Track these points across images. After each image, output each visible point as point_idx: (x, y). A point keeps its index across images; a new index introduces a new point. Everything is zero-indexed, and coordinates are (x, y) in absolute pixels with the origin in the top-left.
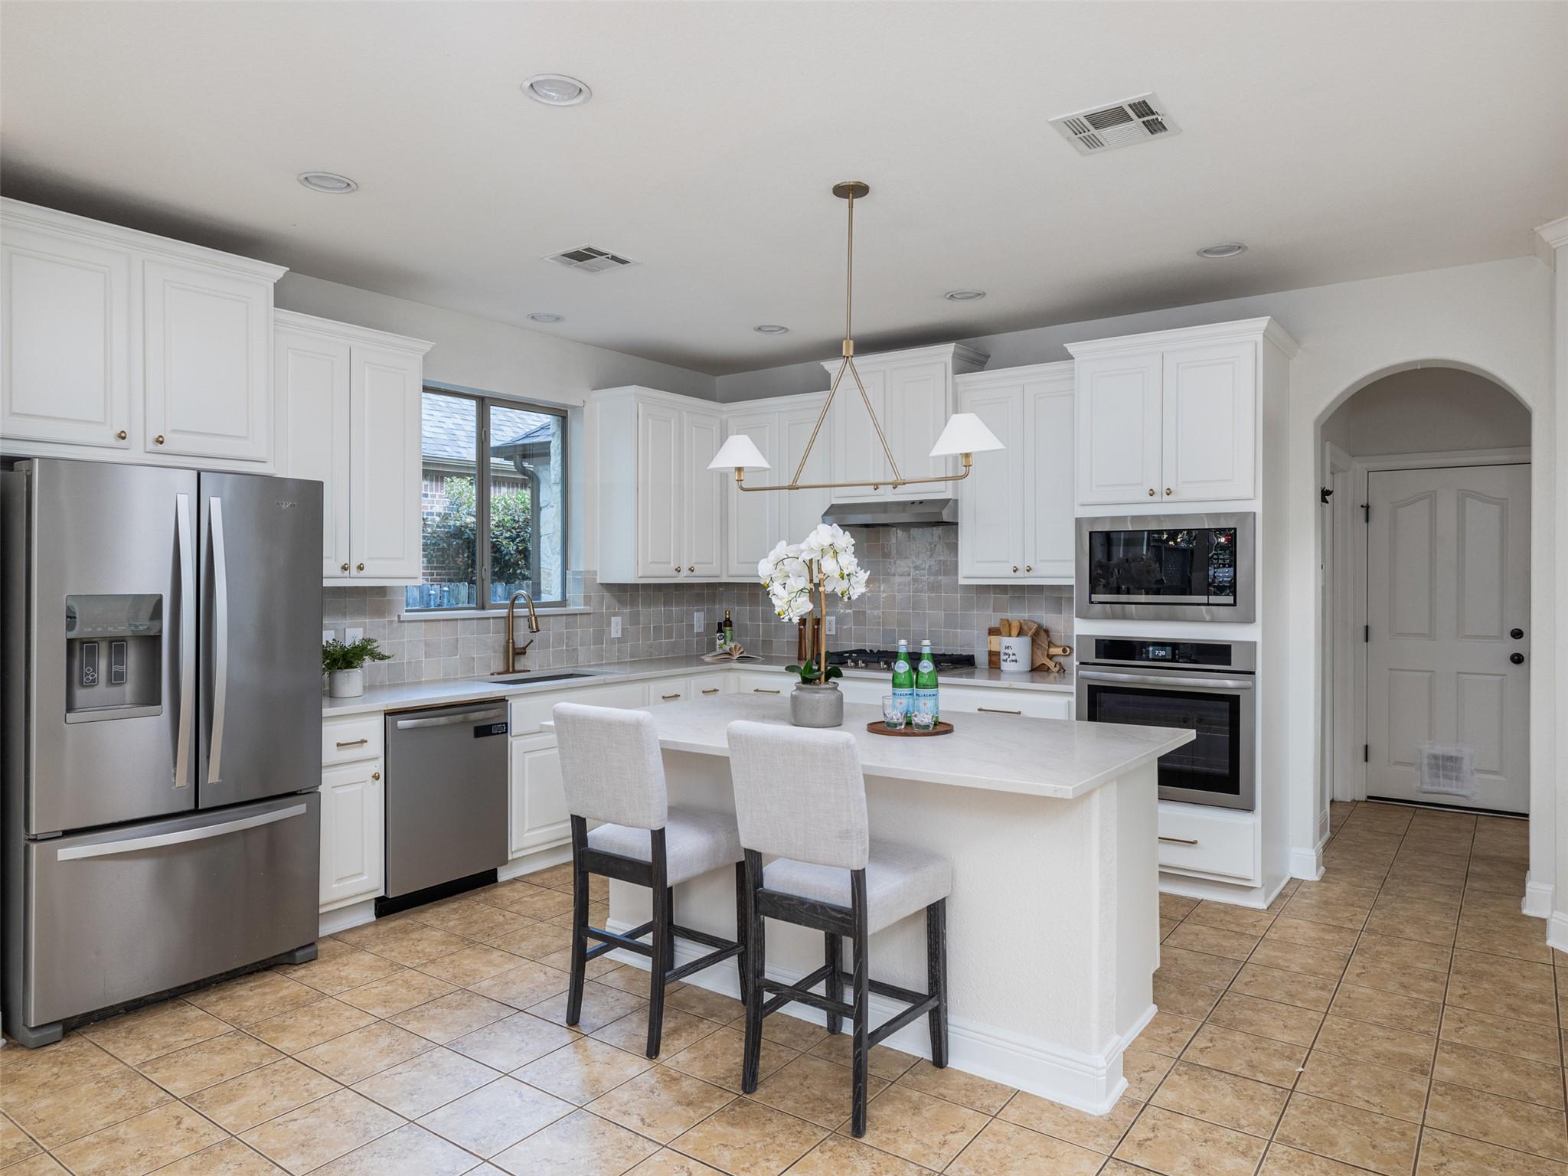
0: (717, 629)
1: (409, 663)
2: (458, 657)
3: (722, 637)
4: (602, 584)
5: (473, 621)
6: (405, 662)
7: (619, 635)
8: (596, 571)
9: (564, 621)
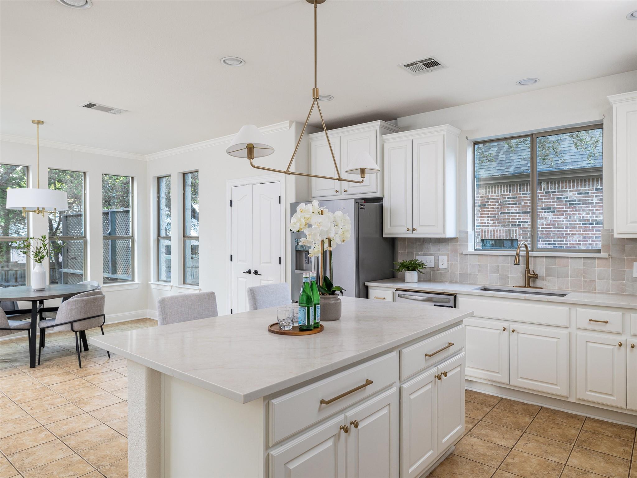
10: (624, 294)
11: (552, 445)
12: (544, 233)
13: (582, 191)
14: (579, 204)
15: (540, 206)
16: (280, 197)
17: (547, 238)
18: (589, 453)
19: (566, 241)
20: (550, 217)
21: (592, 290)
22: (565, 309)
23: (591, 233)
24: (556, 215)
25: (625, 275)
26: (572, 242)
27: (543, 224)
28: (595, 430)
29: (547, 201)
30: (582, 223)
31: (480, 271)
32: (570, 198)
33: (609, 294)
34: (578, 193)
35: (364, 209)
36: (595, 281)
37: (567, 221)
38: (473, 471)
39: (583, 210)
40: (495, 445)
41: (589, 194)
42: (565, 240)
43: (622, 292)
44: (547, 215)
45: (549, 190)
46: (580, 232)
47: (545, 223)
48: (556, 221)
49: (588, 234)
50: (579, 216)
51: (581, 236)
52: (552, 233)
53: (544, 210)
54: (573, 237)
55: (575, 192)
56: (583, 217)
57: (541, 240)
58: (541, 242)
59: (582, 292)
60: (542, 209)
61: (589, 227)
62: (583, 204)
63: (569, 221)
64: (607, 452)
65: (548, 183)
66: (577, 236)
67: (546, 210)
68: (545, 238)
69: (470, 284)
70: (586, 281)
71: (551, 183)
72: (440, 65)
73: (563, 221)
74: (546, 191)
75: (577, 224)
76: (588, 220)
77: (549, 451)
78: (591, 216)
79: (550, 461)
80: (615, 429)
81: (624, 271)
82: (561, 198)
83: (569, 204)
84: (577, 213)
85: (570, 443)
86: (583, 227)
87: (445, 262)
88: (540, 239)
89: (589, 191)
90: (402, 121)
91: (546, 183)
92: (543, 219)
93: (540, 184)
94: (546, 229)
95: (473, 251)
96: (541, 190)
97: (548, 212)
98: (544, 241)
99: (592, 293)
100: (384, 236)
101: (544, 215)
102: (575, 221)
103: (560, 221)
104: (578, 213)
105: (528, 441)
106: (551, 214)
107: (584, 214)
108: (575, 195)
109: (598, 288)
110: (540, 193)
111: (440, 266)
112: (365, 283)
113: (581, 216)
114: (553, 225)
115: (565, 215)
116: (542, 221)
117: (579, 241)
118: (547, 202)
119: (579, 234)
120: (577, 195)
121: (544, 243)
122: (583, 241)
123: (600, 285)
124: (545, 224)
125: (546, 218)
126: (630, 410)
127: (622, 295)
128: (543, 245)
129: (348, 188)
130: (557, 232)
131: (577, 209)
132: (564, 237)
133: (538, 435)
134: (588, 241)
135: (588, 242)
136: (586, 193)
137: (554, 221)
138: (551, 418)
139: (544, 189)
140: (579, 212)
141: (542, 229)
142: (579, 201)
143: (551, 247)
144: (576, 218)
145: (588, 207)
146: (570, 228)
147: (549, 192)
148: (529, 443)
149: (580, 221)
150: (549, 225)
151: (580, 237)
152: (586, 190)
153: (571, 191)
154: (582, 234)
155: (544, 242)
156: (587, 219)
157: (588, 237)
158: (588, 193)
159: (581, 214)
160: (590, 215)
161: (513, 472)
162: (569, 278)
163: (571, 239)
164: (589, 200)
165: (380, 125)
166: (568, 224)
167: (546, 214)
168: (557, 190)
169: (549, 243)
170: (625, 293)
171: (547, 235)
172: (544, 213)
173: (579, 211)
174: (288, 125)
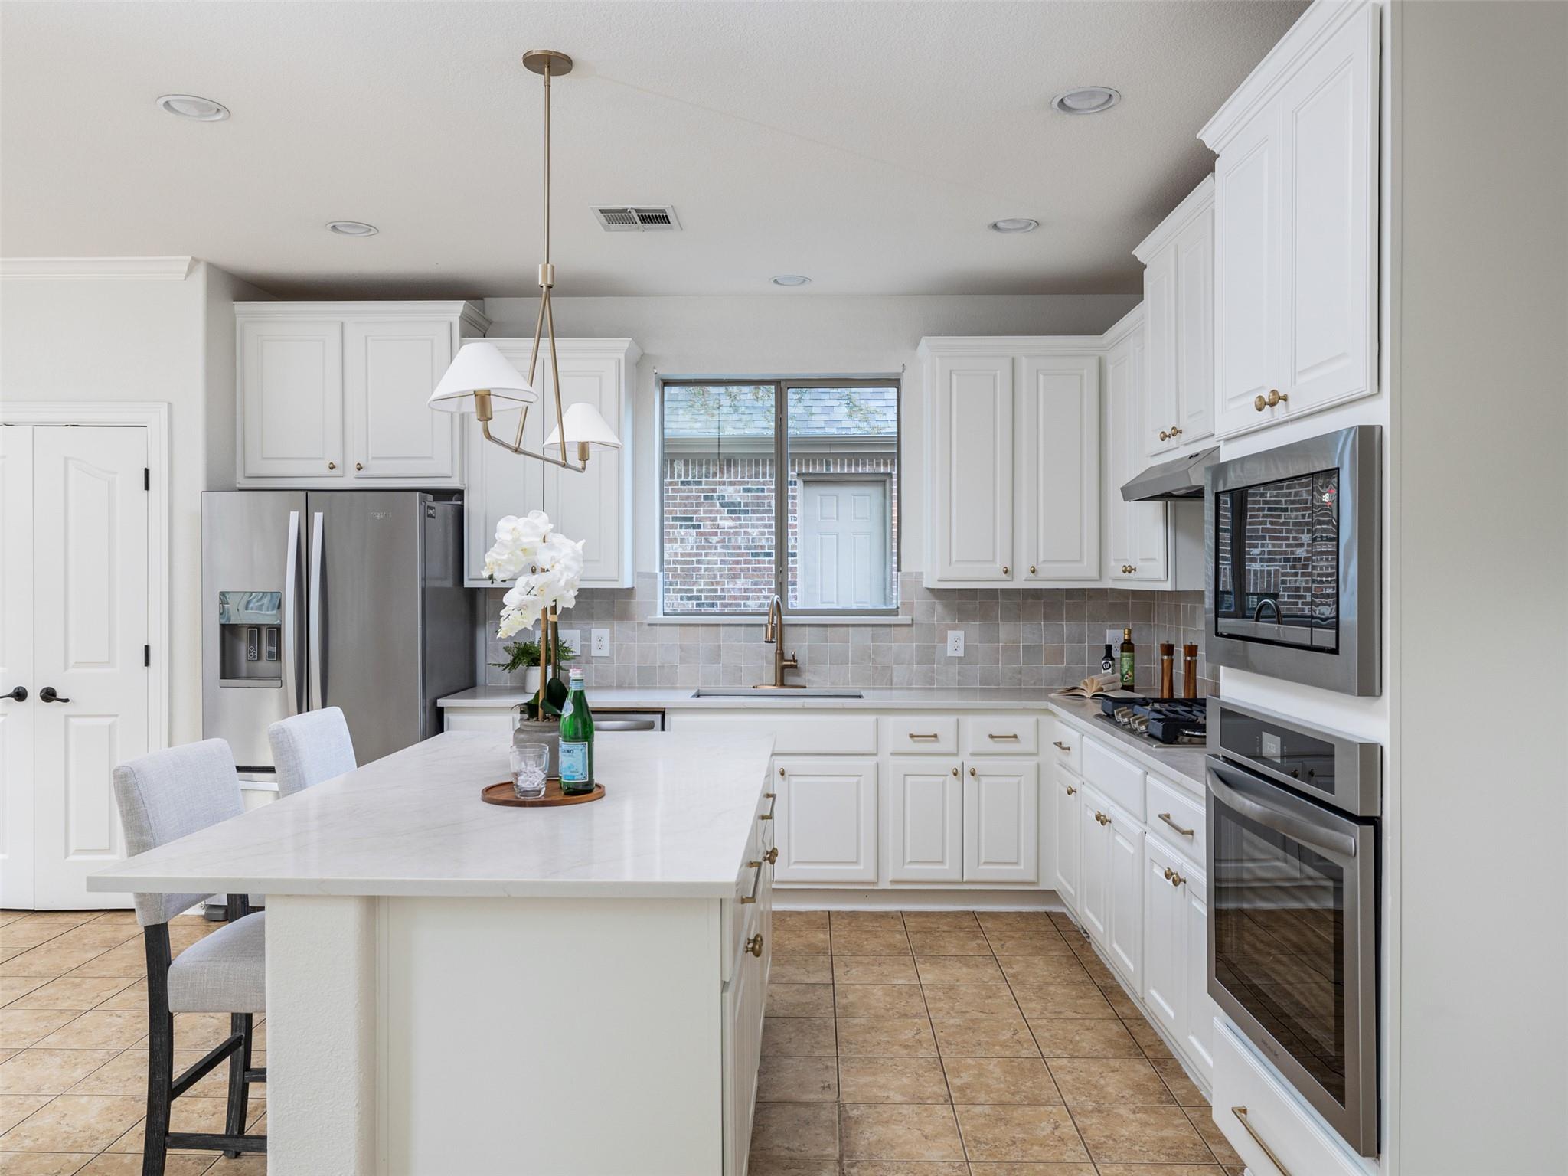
0: (1104, 655)
1: (662, 667)
2: (721, 665)
3: (1108, 666)
4: (928, 589)
5: (739, 628)
6: (657, 665)
7: (961, 653)
8: (921, 573)
9: (871, 633)
10: (933, 688)
11: (884, 963)
12: (679, 573)
13: (752, 485)
14: (746, 512)
15: (670, 512)
16: (147, 471)
17: (684, 585)
18: (939, 961)
19: (723, 590)
20: (691, 539)
21: (886, 685)
22: (870, 719)
23: (768, 575)
24: (702, 534)
25: (934, 653)
26: (733, 594)
27: (676, 554)
28: (925, 928)
29: (684, 503)
30: (752, 553)
31: (682, 660)
32: (729, 499)
33: (913, 688)
34: (744, 489)
35: (434, 517)
36: (890, 667)
37: (723, 547)
38: (802, 1031)
39: (753, 526)
40: (804, 985)
41: (764, 492)
42: (719, 588)
43: (930, 685)
44: (685, 535)
45: (690, 479)
46: (749, 571)
47: (680, 550)
48: (703, 548)
49: (763, 576)
50: (746, 537)
51: (750, 580)
52: (694, 574)
53: (678, 523)
54: (736, 583)
55: (738, 487)
56: (753, 540)
57: (673, 589)
58: (673, 593)
59: (870, 688)
60: (675, 519)
61: (764, 562)
62: (754, 512)
63: (727, 548)
64: (959, 953)
65: (686, 463)
66: (743, 580)
67: (683, 523)
68: (681, 585)
69: (660, 688)
70: (877, 668)
71: (693, 463)
72: (669, 223)
73: (716, 548)
74: (683, 479)
75: (742, 555)
76: (762, 547)
77: (886, 972)
78: (768, 539)
79: (897, 986)
80: (949, 920)
81: (935, 646)
82: (711, 498)
83: (728, 510)
84: (742, 530)
85: (904, 953)
86: (753, 562)
87: (606, 642)
88: (671, 588)
89: (764, 485)
90: (498, 308)
91: (683, 461)
92: (677, 542)
93: (672, 464)
94: (684, 564)
95: (662, 616)
96: (672, 477)
97: (687, 527)
98: (680, 591)
99: (886, 689)
100: (467, 584)
101: (679, 533)
102: (739, 548)
103: (710, 548)
104: (744, 532)
105: (847, 966)
106: (693, 531)
107: (755, 534)
108: (739, 492)
109: (895, 680)
110: (671, 483)
111: (595, 652)
112: (438, 700)
113: (751, 537)
114: (697, 555)
115: (721, 535)
116: (675, 546)
117: (746, 590)
118: (685, 505)
119: (746, 577)
120: (741, 493)
121: (679, 595)
122: (752, 592)
123: (899, 673)
124: (682, 554)
125: (682, 541)
126: (967, 882)
127: (930, 689)
128: (677, 600)
129: (367, 460)
130: (705, 571)
131: (742, 522)
132: (718, 583)
133: (854, 955)
134: (763, 590)
135: (762, 593)
136: (758, 489)
137: (698, 548)
138: (853, 925)
139: (679, 476)
140: (745, 530)
141: (674, 563)
142: (746, 505)
143: (691, 605)
144: (739, 541)
145: (762, 519)
146: (730, 564)
147: (688, 483)
148: (851, 969)
149: (747, 548)
150: (689, 555)
151: (747, 583)
152: (759, 483)
153: (731, 483)
154: (752, 577)
155: (678, 593)
156: (761, 544)
157: (762, 582)
158: (763, 490)
159: (750, 534)
160: (767, 536)
161: (860, 1015)
162: (848, 664)
163: (731, 586)
164: (764, 503)
165: (462, 314)
166: (725, 553)
167: (683, 532)
168: (704, 479)
169: (689, 595)
170: (935, 686)
171: (684, 578)
172: (678, 530)
173: (747, 526)
174: (186, 268)
